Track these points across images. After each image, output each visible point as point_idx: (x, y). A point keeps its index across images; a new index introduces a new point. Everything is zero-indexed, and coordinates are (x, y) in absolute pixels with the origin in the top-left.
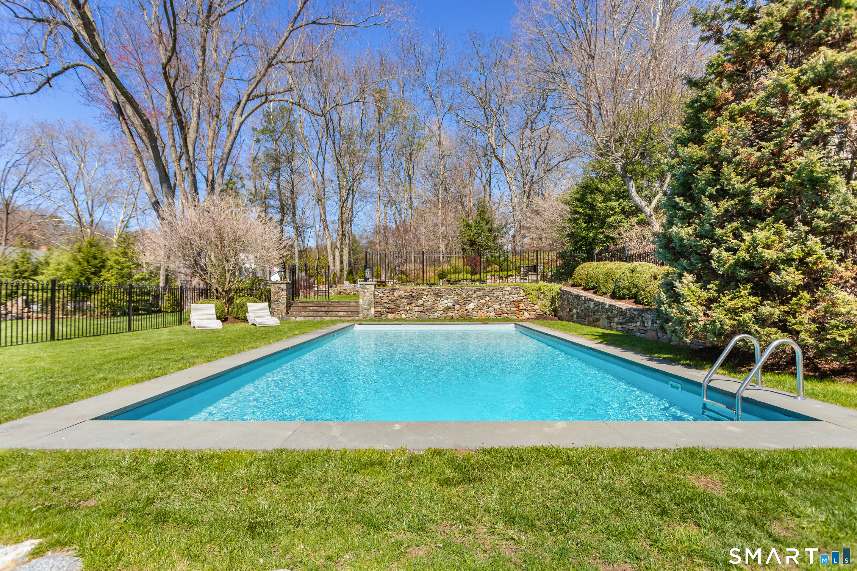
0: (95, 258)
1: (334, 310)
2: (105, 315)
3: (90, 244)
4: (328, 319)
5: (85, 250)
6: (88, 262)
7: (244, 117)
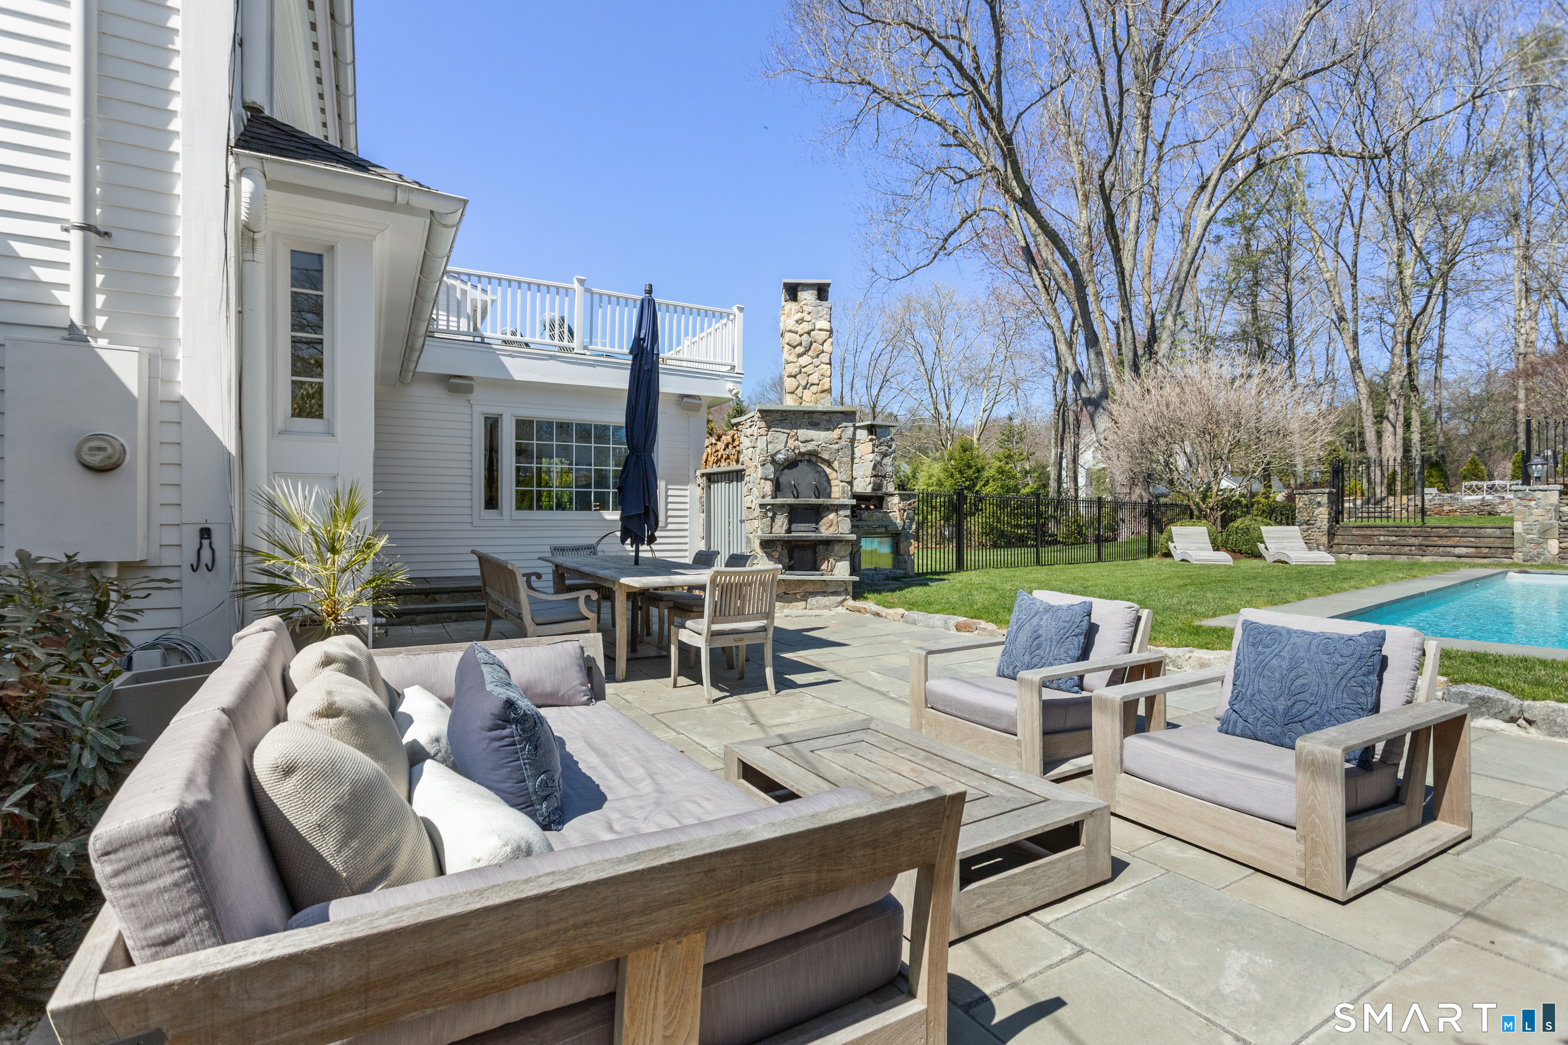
0: (969, 467)
1: (1440, 543)
2: (983, 546)
3: (962, 447)
4: (1426, 559)
5: (957, 454)
6: (961, 472)
7: (1213, 209)
